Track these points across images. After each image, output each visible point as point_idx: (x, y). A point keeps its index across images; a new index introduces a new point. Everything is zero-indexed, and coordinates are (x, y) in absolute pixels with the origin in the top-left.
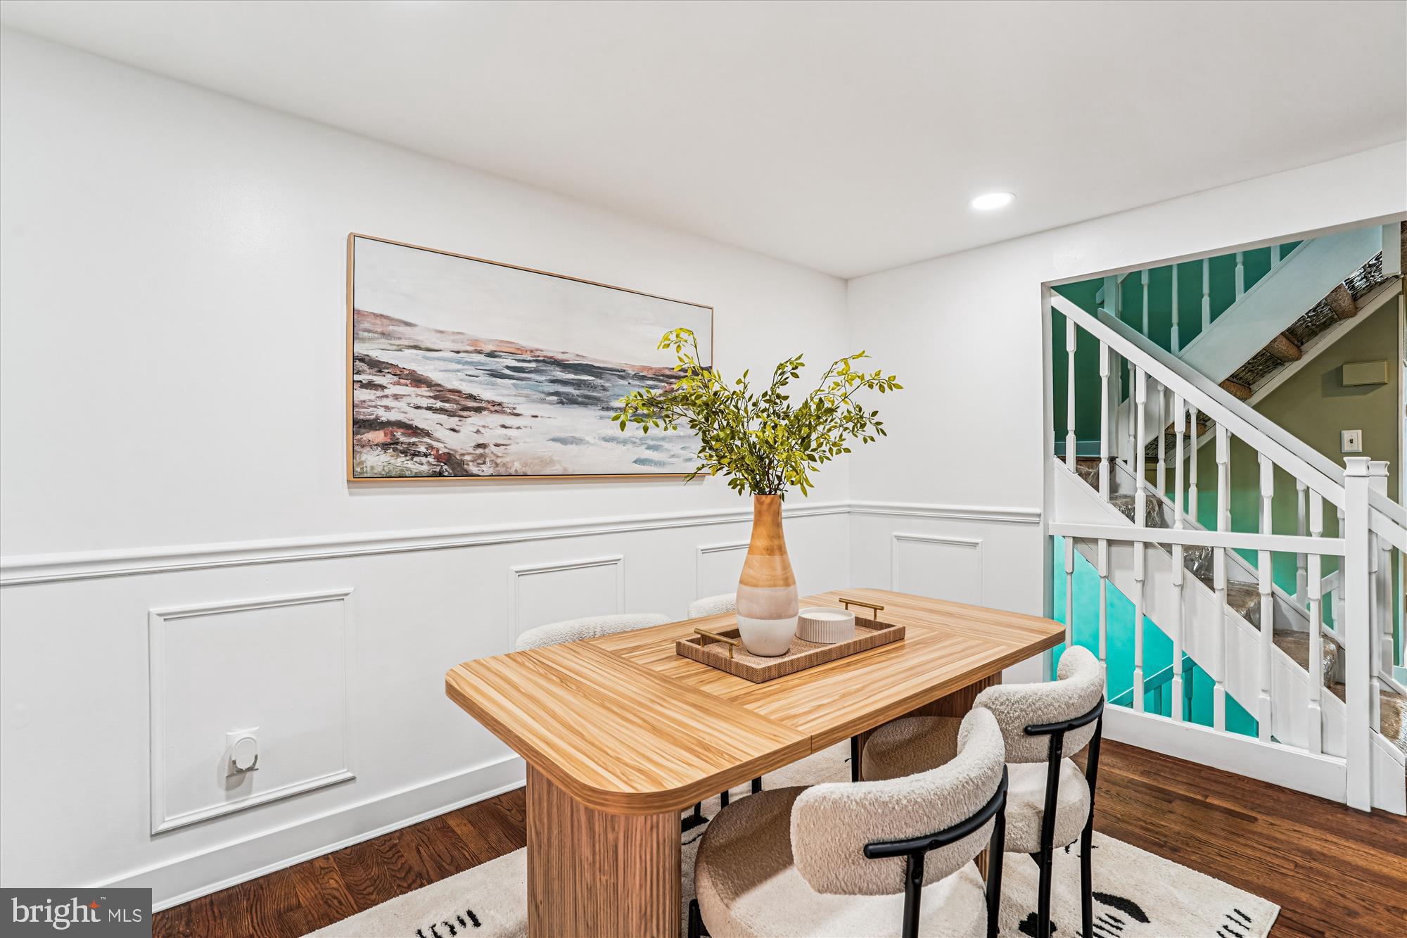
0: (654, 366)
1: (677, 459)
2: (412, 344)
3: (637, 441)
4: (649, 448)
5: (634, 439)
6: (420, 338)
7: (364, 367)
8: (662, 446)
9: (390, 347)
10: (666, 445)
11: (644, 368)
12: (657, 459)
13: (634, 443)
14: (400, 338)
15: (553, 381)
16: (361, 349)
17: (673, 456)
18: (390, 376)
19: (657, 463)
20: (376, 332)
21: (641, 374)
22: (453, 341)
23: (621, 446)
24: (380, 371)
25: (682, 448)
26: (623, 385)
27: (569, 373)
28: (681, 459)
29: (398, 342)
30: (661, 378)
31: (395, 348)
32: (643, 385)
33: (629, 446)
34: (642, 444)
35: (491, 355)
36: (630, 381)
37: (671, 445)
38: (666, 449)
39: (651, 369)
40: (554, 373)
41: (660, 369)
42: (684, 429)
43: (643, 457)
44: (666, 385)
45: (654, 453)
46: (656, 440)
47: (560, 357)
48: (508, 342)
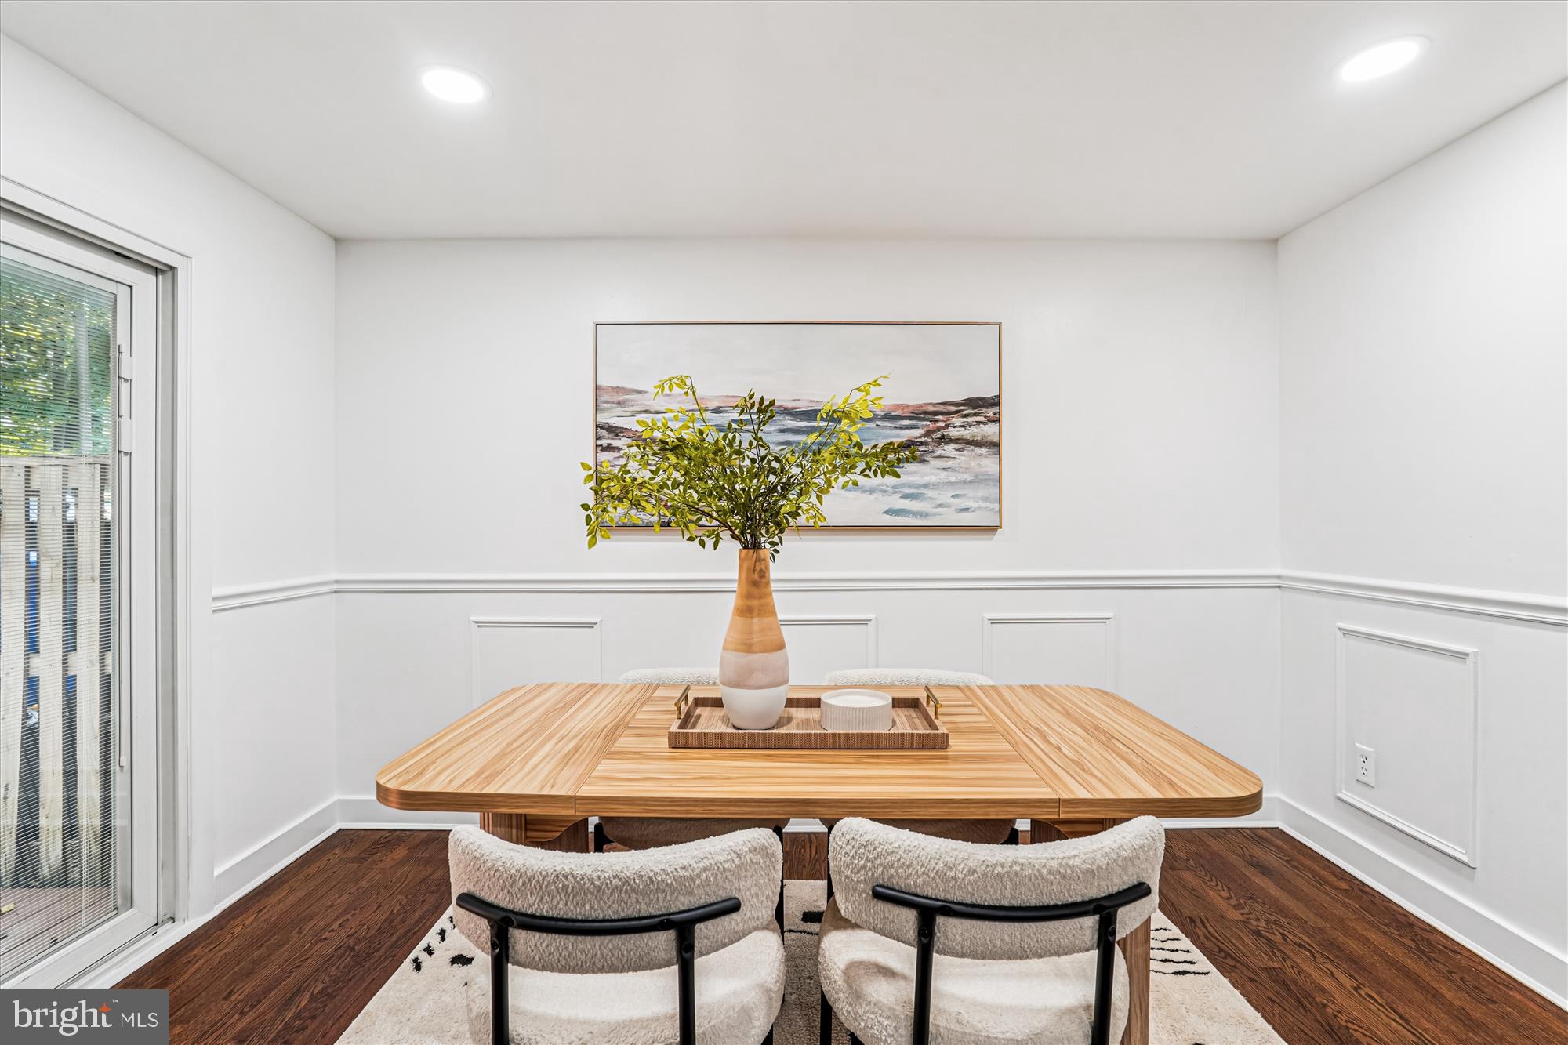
0: (911, 403)
1: (945, 509)
2: (643, 409)
3: (889, 489)
4: (905, 496)
5: (884, 488)
6: (651, 402)
7: (604, 433)
8: (924, 494)
9: (624, 414)
10: (929, 493)
11: (897, 407)
12: (916, 510)
13: (885, 491)
14: (633, 405)
15: (782, 431)
16: (602, 418)
17: (940, 506)
18: (625, 439)
19: (915, 514)
20: (613, 402)
21: (893, 414)
22: (680, 402)
23: (867, 495)
24: (617, 436)
25: (952, 496)
26: (869, 428)
27: (801, 420)
28: (953, 509)
29: (631, 409)
30: (922, 416)
31: (628, 414)
32: (897, 426)
33: (879, 495)
34: (896, 492)
35: (717, 411)
36: (879, 423)
37: (937, 492)
38: (930, 498)
39: (908, 406)
40: (783, 423)
41: (921, 406)
42: (956, 474)
43: (896, 507)
44: (929, 423)
45: (913, 502)
46: (915, 488)
47: (790, 405)
48: (734, 397)
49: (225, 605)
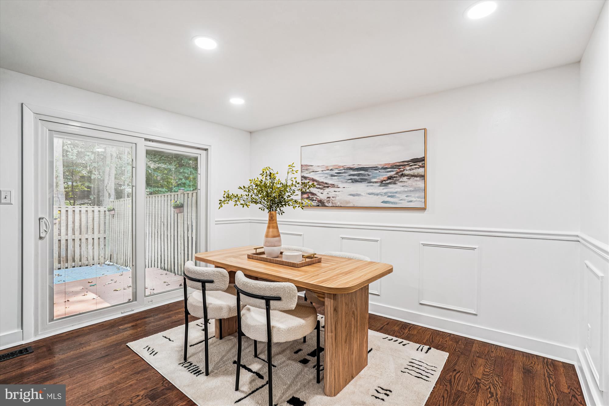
0: (391, 163)
1: (403, 201)
2: (312, 171)
3: (383, 194)
4: (389, 196)
5: (382, 193)
6: (314, 169)
7: (303, 179)
8: (395, 195)
9: (308, 173)
10: (397, 195)
11: (386, 164)
12: (393, 201)
13: (382, 195)
14: (310, 170)
15: (350, 175)
16: (303, 175)
17: (401, 200)
18: (308, 180)
19: (392, 203)
20: (305, 170)
21: (385, 167)
22: (321, 168)
23: (375, 196)
24: (306, 179)
25: (406, 196)
26: (376, 173)
27: (355, 171)
28: (406, 201)
29: (309, 171)
30: (395, 167)
31: (309, 173)
32: (386, 171)
33: (380, 196)
34: (386, 195)
35: (331, 170)
36: (380, 171)
37: (400, 195)
38: (398, 197)
39: (390, 164)
40: (350, 172)
41: (394, 163)
42: (407, 188)
43: (386, 200)
44: (397, 169)
45: (392, 198)
46: (392, 193)
47: (352, 166)
48: (336, 165)
49: (218, 223)
